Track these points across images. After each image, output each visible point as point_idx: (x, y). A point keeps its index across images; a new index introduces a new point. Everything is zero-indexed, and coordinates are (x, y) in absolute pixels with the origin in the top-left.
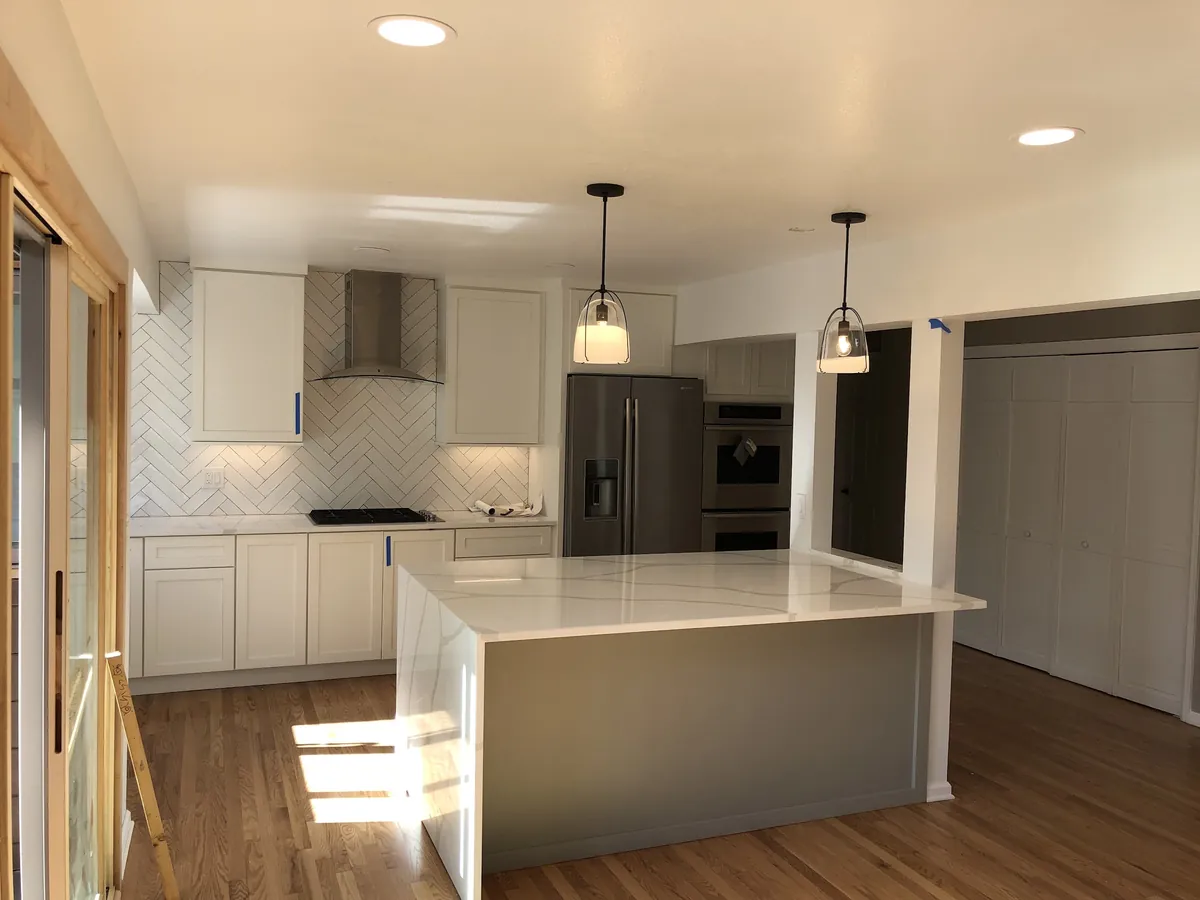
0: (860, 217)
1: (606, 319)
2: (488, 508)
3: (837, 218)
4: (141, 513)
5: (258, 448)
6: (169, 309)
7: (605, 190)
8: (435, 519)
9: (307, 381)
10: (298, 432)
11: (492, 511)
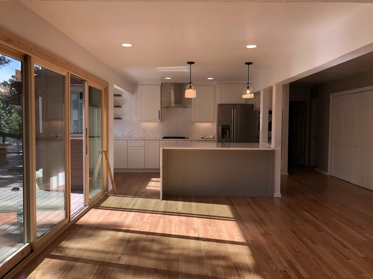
0: (251, 63)
1: (191, 89)
2: (202, 136)
3: (246, 64)
4: (130, 137)
5: (153, 123)
6: (135, 94)
7: (191, 63)
8: (188, 138)
9: (161, 108)
10: (159, 119)
11: (203, 138)
